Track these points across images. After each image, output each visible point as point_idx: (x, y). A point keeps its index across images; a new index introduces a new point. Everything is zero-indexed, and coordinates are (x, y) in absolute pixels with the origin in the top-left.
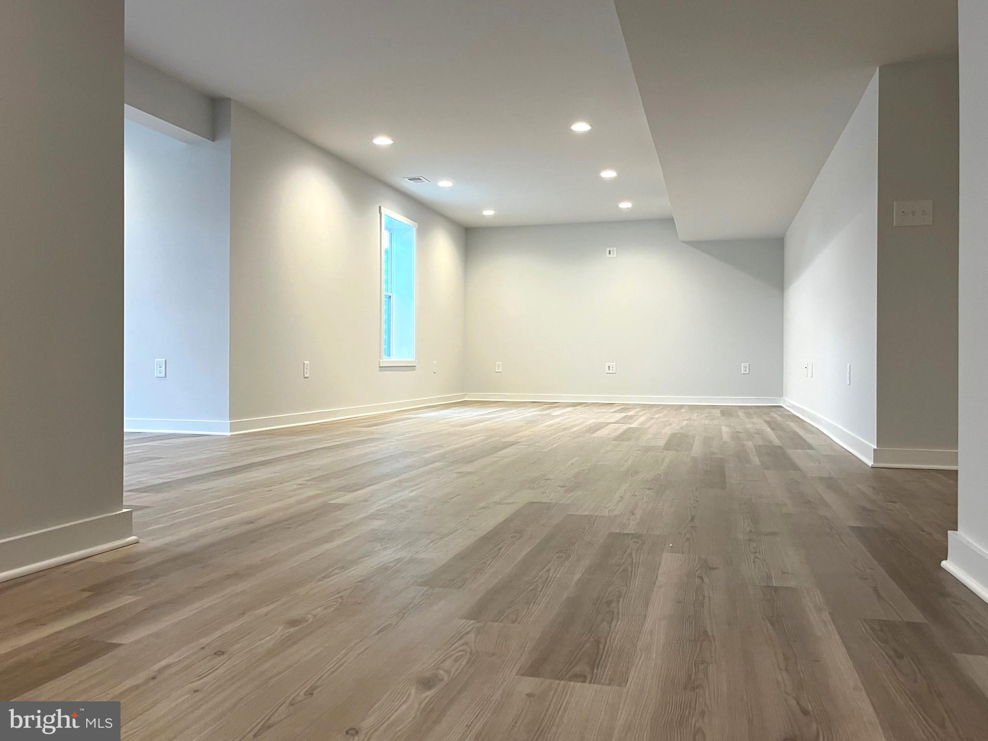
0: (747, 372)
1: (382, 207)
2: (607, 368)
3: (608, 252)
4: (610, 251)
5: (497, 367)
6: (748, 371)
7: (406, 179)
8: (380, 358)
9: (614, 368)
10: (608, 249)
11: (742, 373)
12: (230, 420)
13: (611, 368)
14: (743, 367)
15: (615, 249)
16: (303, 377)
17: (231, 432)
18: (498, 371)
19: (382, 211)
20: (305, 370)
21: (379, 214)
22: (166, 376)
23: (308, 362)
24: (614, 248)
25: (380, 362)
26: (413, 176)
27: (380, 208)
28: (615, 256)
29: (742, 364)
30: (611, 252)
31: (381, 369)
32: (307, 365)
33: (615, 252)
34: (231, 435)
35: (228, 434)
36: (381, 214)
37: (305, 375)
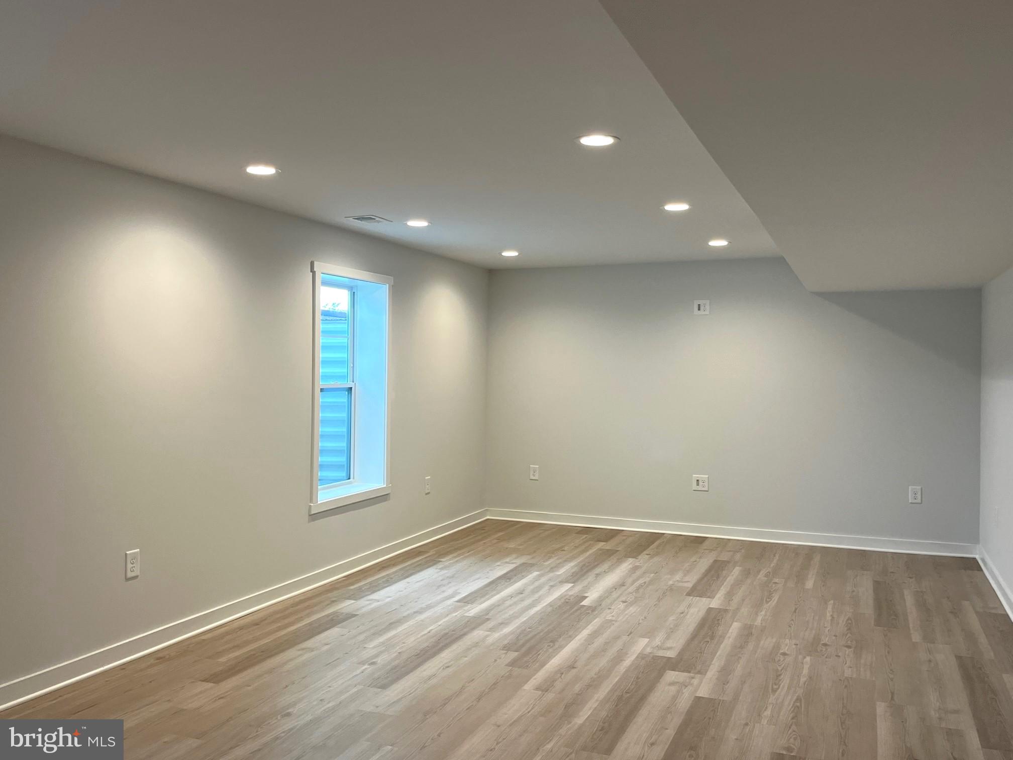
0: (919, 500)
1: (316, 263)
2: (695, 483)
3: (695, 306)
4: (699, 305)
5: (532, 473)
6: (919, 497)
7: (351, 218)
8: (311, 500)
9: (706, 484)
10: (697, 302)
11: (910, 501)
13: (701, 483)
14: (912, 492)
15: (708, 302)
16: (123, 580)
18: (534, 478)
19: (315, 270)
21: (311, 275)
23: (136, 550)
24: (704, 301)
25: (309, 507)
26: (361, 215)
27: (312, 263)
28: (707, 312)
29: (910, 487)
30: (702, 308)
31: (314, 517)
32: (134, 556)
33: (708, 307)
36: (314, 273)
37: (130, 575)
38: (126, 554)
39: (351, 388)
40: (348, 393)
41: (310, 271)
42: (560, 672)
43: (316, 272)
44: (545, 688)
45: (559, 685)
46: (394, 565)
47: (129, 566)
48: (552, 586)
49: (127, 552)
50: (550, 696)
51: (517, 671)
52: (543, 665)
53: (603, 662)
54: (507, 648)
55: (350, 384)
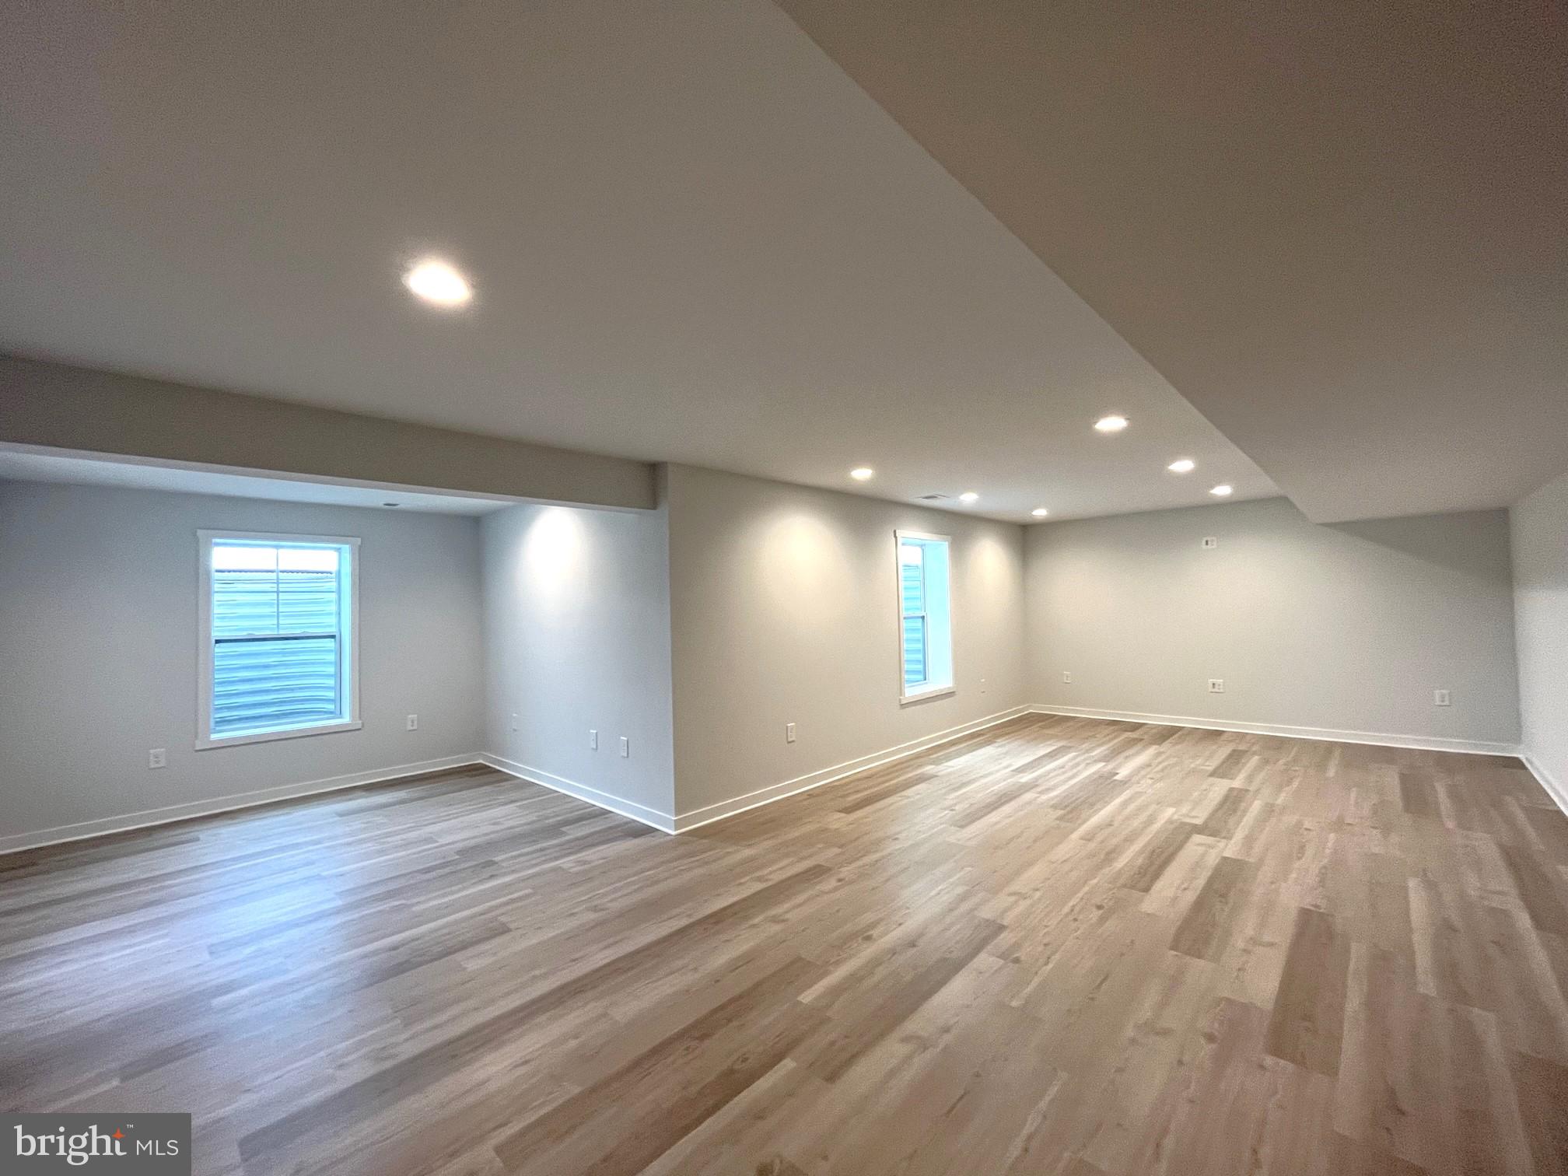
1: (897, 531)
2: (1211, 686)
3: (1204, 542)
4: (1207, 541)
6: (1448, 700)
7: (920, 498)
8: (901, 695)
9: (1222, 687)
10: (1205, 539)
11: (1437, 704)
12: (676, 815)
13: (1216, 686)
14: (1439, 695)
16: (786, 743)
17: (676, 829)
18: (1067, 682)
19: (897, 535)
20: (789, 734)
21: (894, 539)
22: (628, 757)
23: (793, 724)
24: (1211, 538)
25: (900, 700)
26: (927, 495)
27: (895, 531)
28: (1216, 546)
29: (1437, 691)
30: (1209, 543)
31: (903, 706)
32: (792, 727)
33: (1215, 543)
34: (676, 835)
35: (673, 833)
36: (895, 537)
37: (790, 740)
38: (787, 727)
40: (922, 620)
41: (893, 536)
42: (1100, 828)
43: (898, 537)
44: (1088, 838)
45: (1099, 837)
46: (960, 743)
48: (1088, 764)
49: (788, 725)
50: (1092, 845)
51: (1063, 824)
52: (1084, 822)
53: (1136, 823)
54: (1055, 807)
55: (923, 614)
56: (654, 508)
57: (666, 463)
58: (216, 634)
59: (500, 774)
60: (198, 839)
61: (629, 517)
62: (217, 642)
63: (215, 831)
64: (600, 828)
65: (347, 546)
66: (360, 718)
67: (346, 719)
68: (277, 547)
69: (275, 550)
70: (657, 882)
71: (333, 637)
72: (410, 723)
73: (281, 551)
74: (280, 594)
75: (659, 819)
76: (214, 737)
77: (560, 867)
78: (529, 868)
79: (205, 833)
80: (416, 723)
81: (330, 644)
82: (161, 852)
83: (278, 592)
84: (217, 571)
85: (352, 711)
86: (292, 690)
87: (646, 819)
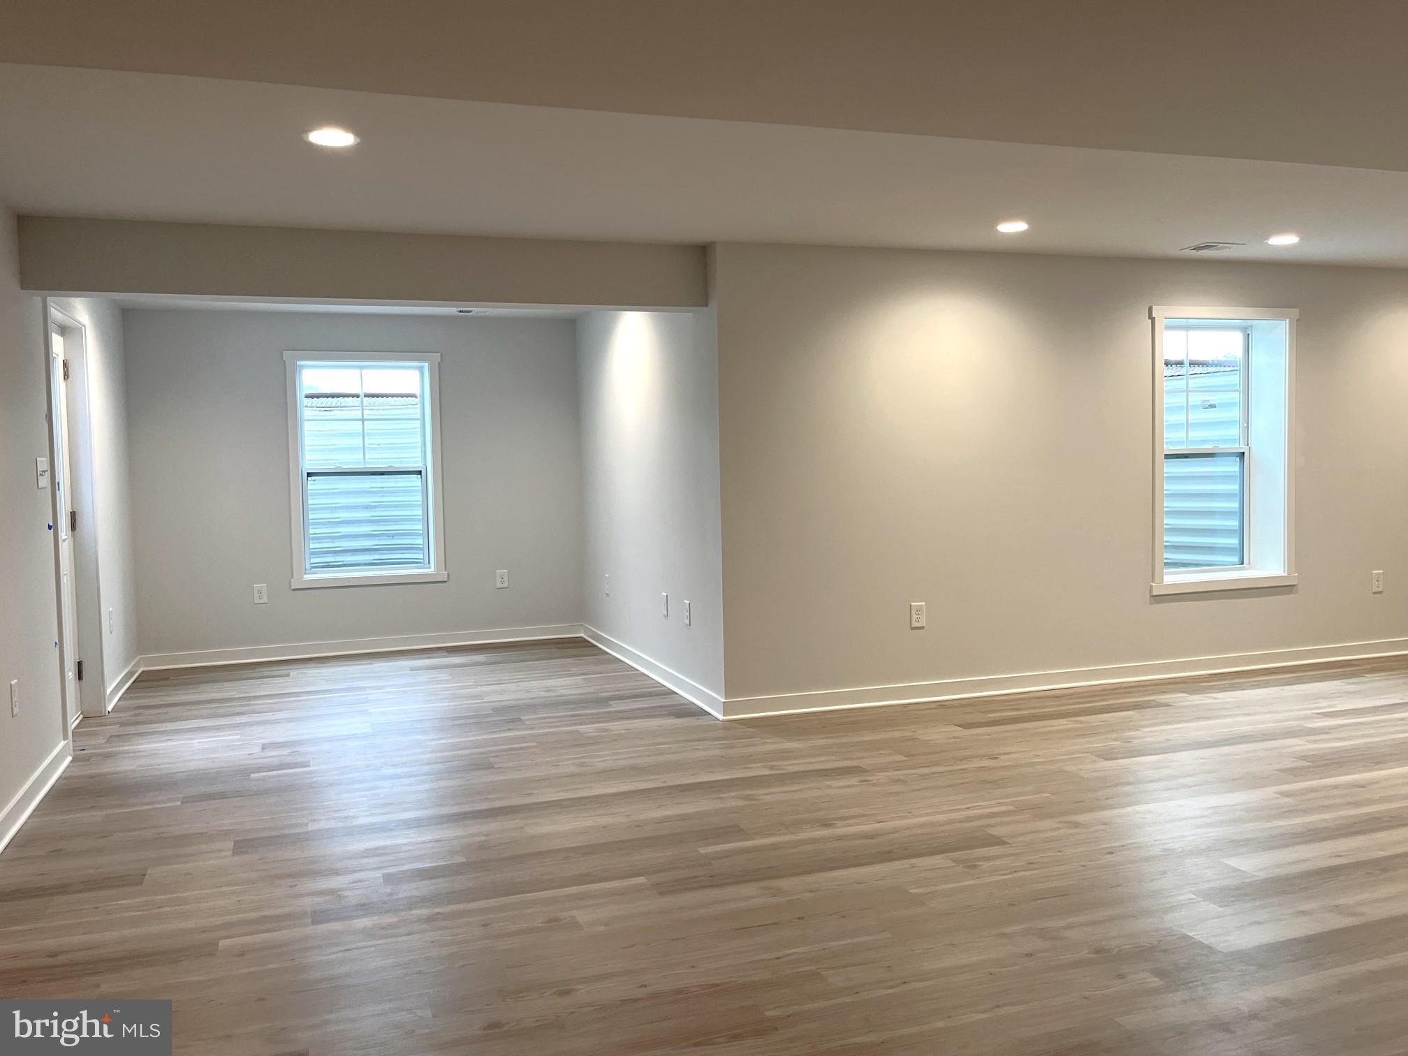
1: (1155, 309)
7: (1188, 250)
12: (726, 697)
17: (725, 714)
19: (1155, 315)
22: (690, 625)
25: (1152, 589)
26: (1197, 243)
27: (1150, 310)
31: (1157, 599)
32: (919, 609)
34: (723, 721)
35: (721, 717)
36: (1153, 320)
37: (915, 624)
39: (1243, 453)
40: (1240, 460)
41: (1147, 317)
43: (1156, 319)
47: (914, 616)
49: (912, 604)
55: (1243, 448)
56: (707, 306)
57: (714, 242)
58: (308, 466)
59: (594, 648)
60: (288, 675)
61: (685, 316)
62: (309, 475)
63: (304, 671)
64: (647, 706)
65: (427, 364)
66: (446, 570)
67: (432, 570)
68: (361, 368)
69: (358, 371)
70: (662, 754)
71: (420, 473)
72: (499, 580)
73: (364, 371)
74: (365, 422)
75: (711, 701)
76: (307, 577)
77: (578, 731)
78: (550, 727)
79: (294, 672)
80: (506, 579)
81: (415, 481)
82: (258, 681)
83: (363, 420)
84: (308, 396)
85: (437, 563)
86: (393, 536)
87: (702, 702)
